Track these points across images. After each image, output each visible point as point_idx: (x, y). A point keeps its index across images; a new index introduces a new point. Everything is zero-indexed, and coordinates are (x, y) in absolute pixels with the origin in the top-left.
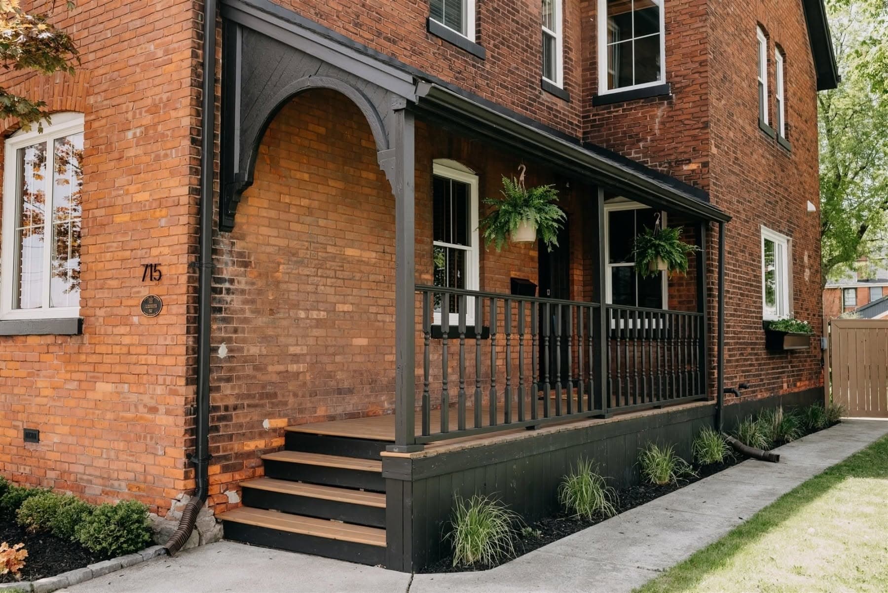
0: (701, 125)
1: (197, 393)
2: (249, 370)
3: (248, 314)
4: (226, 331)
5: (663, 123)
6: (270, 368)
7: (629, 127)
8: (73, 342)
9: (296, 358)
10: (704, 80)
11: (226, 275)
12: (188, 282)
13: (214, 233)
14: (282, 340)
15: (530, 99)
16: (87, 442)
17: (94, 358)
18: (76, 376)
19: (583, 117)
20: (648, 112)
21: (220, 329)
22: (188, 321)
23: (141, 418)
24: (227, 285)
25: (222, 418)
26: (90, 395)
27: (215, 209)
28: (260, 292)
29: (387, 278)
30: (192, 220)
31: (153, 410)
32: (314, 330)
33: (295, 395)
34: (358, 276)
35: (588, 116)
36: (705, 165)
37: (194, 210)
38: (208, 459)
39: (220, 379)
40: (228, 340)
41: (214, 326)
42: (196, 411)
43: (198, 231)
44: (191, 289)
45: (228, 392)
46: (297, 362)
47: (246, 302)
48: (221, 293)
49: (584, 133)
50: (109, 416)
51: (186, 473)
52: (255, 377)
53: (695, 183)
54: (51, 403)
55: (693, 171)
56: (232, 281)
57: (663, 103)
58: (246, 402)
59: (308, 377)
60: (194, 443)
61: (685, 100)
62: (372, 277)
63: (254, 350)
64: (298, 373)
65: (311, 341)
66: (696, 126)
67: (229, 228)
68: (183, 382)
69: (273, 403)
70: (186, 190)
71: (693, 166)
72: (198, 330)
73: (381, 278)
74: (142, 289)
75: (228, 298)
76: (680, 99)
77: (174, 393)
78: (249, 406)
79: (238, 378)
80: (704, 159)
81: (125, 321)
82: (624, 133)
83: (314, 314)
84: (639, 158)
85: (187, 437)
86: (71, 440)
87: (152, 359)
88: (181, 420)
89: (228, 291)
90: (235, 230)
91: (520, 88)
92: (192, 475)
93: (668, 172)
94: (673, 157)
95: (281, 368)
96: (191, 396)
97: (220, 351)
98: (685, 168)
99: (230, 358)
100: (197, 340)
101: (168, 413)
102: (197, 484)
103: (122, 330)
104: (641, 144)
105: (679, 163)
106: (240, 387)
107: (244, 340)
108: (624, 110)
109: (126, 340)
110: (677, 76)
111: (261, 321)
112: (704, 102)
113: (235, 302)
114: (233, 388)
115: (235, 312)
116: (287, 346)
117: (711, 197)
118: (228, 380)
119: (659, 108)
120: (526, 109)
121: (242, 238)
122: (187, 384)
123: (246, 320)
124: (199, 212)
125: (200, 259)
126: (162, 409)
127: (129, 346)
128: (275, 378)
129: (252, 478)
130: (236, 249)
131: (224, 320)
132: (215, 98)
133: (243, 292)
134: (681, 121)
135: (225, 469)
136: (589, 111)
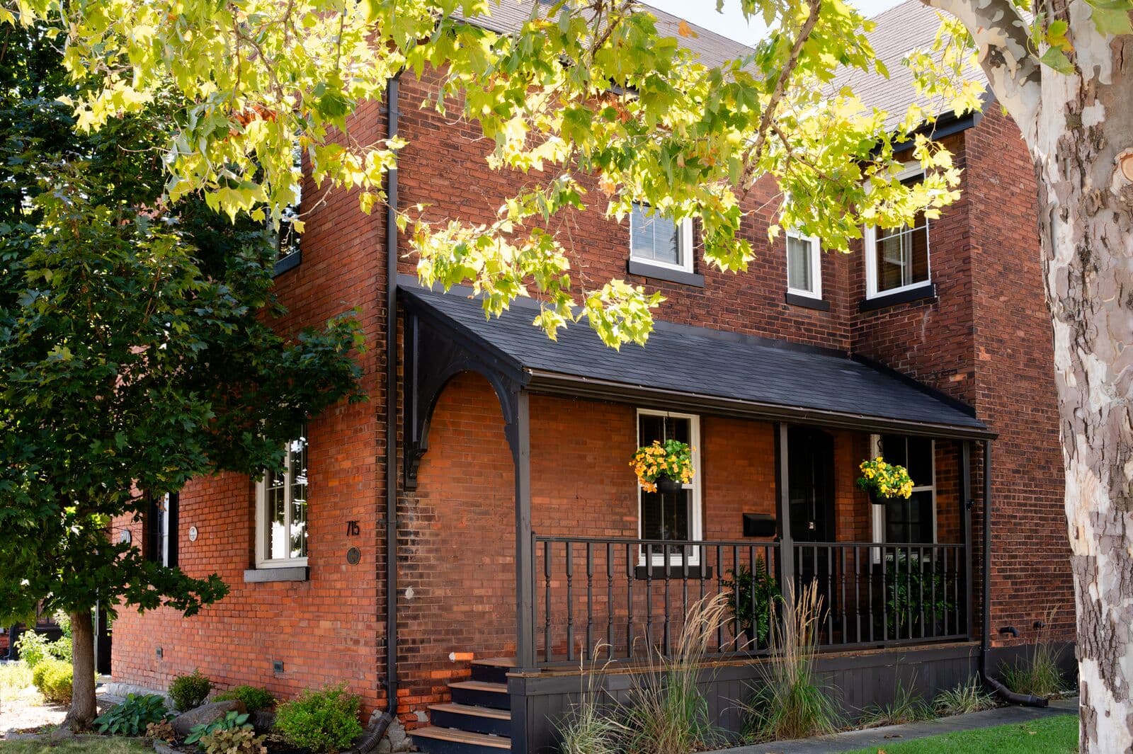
0: (966, 331)
1: (386, 628)
2: (434, 609)
3: (433, 562)
4: (412, 577)
5: (928, 330)
6: (455, 608)
7: (896, 334)
8: (303, 587)
9: (480, 600)
10: (967, 279)
11: (410, 529)
12: (377, 536)
13: (398, 493)
14: (467, 583)
15: (770, 317)
16: (315, 671)
17: (317, 601)
18: (307, 615)
19: (852, 325)
20: (914, 317)
21: (406, 575)
22: (377, 569)
23: (349, 650)
24: (412, 537)
25: (409, 650)
26: (317, 632)
27: (399, 473)
28: (444, 542)
29: (581, 523)
30: (379, 484)
31: (356, 642)
32: (500, 574)
33: (481, 632)
34: (547, 522)
35: (856, 324)
36: (971, 375)
37: (382, 476)
38: (398, 684)
39: (407, 617)
40: (414, 584)
41: (402, 573)
42: (386, 643)
43: (385, 493)
44: (379, 542)
45: (416, 628)
46: (482, 603)
47: (429, 551)
48: (407, 544)
49: (853, 343)
50: (329, 648)
51: (378, 693)
52: (441, 616)
53: (962, 397)
54: (291, 639)
55: (959, 382)
56: (416, 534)
57: (929, 307)
58: (432, 637)
59: (494, 616)
60: (385, 669)
61: (950, 303)
62: (563, 523)
63: (439, 592)
64: (484, 613)
65: (497, 584)
66: (962, 332)
67: (413, 489)
68: (374, 619)
69: (459, 639)
70: (372, 460)
71: (959, 378)
72: (386, 576)
73: (574, 523)
74: (347, 542)
75: (413, 548)
76: (945, 301)
77: (369, 627)
78: (435, 640)
79: (424, 616)
80: (969, 369)
81: (337, 569)
82: (891, 341)
83: (501, 560)
84: (906, 370)
85: (379, 664)
86: (305, 669)
87: (354, 600)
88: (374, 650)
89: (413, 542)
90: (419, 489)
91: (755, 309)
92: (384, 695)
93: (935, 384)
94: (939, 368)
95: (466, 608)
96: (382, 630)
97: (407, 593)
98: (952, 379)
99: (415, 600)
100: (386, 585)
101: (366, 644)
102: (388, 703)
103: (335, 576)
104: (908, 354)
105: (946, 374)
106: (426, 624)
107: (430, 584)
108: (891, 316)
109: (338, 585)
110: (940, 276)
111: (445, 567)
112: (968, 304)
113: (420, 551)
114: (420, 624)
115: (421, 559)
116: (471, 588)
117: (978, 411)
118: (415, 617)
119: (924, 313)
120: (765, 329)
121: (426, 495)
122: (378, 620)
123: (431, 567)
124: (386, 477)
125: (386, 517)
126: (362, 642)
127: (340, 590)
128: (461, 617)
129: (441, 702)
130: (420, 506)
131: (410, 567)
132: (398, 379)
133: (427, 542)
134: (946, 326)
135: (414, 693)
136: (856, 318)
